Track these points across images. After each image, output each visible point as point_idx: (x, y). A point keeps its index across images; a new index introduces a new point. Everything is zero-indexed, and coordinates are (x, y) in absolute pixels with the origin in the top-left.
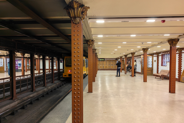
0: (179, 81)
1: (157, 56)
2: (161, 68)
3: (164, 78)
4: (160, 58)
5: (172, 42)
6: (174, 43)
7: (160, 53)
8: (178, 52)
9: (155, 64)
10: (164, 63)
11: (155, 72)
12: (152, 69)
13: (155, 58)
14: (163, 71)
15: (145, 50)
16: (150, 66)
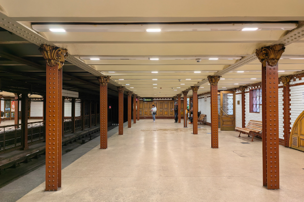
0: (287, 146)
1: (242, 93)
2: (249, 116)
4: (247, 96)
5: (267, 54)
6: (272, 56)
8: (281, 84)
9: (239, 108)
10: (254, 106)
13: (239, 97)
14: (252, 122)
15: (213, 79)
16: (230, 113)
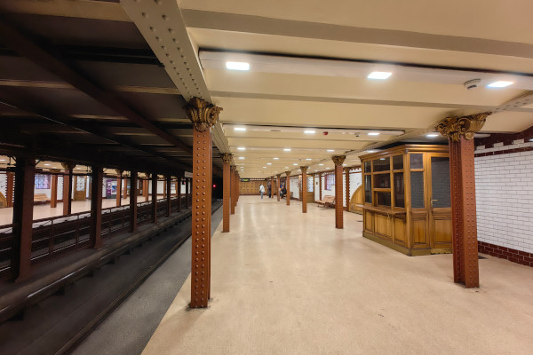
0: (348, 211)
1: (319, 177)
2: (325, 193)
3: (329, 206)
4: (323, 179)
5: (337, 160)
6: (340, 161)
7: (323, 172)
8: (344, 172)
9: (317, 187)
10: (328, 186)
11: (317, 198)
12: (313, 194)
13: (317, 180)
14: (327, 197)
15: (304, 169)
16: (311, 190)
